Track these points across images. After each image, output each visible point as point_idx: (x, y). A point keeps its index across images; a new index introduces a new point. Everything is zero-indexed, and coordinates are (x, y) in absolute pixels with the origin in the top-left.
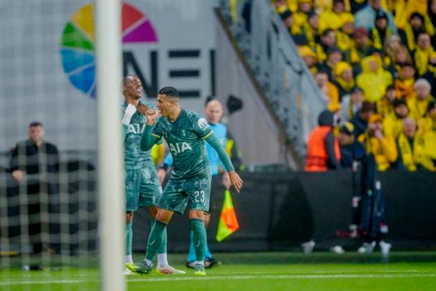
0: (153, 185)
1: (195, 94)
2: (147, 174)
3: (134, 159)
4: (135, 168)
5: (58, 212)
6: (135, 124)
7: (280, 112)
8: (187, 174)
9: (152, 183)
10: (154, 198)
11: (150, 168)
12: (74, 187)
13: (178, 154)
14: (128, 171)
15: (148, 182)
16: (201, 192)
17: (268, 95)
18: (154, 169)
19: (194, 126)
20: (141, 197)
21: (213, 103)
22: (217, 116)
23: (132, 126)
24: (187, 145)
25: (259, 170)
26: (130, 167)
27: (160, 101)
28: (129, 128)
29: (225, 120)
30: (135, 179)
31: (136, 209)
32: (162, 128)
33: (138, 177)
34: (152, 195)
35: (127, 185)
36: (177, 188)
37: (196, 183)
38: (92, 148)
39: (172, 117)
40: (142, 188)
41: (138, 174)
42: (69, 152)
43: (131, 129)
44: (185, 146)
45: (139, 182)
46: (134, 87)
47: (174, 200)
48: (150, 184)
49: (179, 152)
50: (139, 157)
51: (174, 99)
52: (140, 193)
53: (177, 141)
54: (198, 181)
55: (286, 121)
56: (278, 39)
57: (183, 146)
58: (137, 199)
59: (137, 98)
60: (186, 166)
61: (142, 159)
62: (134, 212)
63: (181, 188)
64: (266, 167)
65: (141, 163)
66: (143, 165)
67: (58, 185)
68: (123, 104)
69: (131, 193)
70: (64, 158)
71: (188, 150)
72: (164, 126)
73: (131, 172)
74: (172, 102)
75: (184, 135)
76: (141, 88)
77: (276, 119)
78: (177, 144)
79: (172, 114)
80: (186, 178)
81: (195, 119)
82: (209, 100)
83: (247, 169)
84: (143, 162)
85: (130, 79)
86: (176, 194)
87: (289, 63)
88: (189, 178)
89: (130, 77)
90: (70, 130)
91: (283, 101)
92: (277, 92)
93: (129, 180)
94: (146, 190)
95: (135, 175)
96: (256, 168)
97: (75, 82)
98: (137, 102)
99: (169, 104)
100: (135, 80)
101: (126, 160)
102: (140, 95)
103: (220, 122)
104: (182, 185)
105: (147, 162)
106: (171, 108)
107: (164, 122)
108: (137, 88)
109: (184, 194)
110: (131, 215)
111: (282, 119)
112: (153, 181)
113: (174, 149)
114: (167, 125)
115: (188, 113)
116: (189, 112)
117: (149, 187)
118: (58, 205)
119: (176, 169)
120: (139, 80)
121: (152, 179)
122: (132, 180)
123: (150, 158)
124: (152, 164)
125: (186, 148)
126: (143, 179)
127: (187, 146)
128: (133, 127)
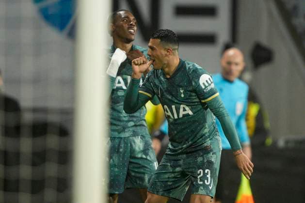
0: (146, 159)
1: (208, 39)
2: (138, 144)
3: (122, 124)
4: (123, 135)
5: (17, 190)
6: (125, 76)
8: (188, 147)
9: (144, 156)
10: (147, 178)
11: (143, 137)
12: (39, 158)
13: (175, 120)
14: (112, 139)
15: (139, 156)
16: (206, 171)
18: (148, 138)
19: (193, 83)
20: (128, 174)
21: (231, 52)
22: (237, 69)
23: (119, 78)
24: (187, 108)
25: (291, 145)
26: (116, 134)
27: (151, 48)
28: (117, 82)
29: (248, 76)
30: (121, 150)
31: (122, 190)
32: (155, 84)
33: (126, 147)
34: (144, 173)
35: (111, 157)
36: (174, 167)
37: (200, 159)
38: (66, 106)
39: (167, 70)
40: (130, 162)
41: (126, 143)
42: (35, 110)
43: (119, 82)
44: (184, 110)
45: (128, 155)
46: (126, 26)
47: (169, 183)
48: (142, 158)
49: (176, 117)
50: (129, 121)
51: (171, 46)
52: (128, 169)
53: (174, 103)
54: (202, 156)
57: (181, 110)
58: (123, 177)
59: (129, 41)
60: (186, 137)
61: (132, 124)
62: (119, 194)
63: (180, 166)
65: (131, 129)
66: (134, 131)
67: (18, 154)
68: (110, 48)
69: (116, 170)
70: (28, 118)
71: (188, 115)
72: (157, 82)
73: (117, 141)
74: (168, 50)
75: (183, 96)
76: (135, 28)
78: (173, 107)
79: (168, 65)
80: (187, 153)
81: (197, 74)
82: (227, 47)
83: (275, 143)
84: (134, 128)
85: (120, 16)
86: (173, 175)
88: (190, 152)
89: (122, 12)
90: (37, 80)
93: (113, 151)
94: (136, 166)
95: (122, 145)
96: (287, 142)
97: (47, 16)
98: (129, 46)
99: (164, 52)
100: (127, 17)
101: (111, 124)
102: (133, 37)
103: (240, 78)
104: (181, 162)
105: (138, 128)
106: (167, 58)
107: (158, 77)
108: (129, 28)
109: (183, 174)
110: (114, 199)
112: (147, 154)
113: (169, 114)
114: (160, 81)
115: (187, 66)
116: (190, 65)
117: (140, 162)
118: (18, 181)
119: (172, 140)
120: (132, 18)
121: (145, 151)
122: (118, 152)
123: (144, 123)
124: (146, 131)
125: (185, 113)
126: (132, 151)
127: (186, 110)
128: (121, 81)
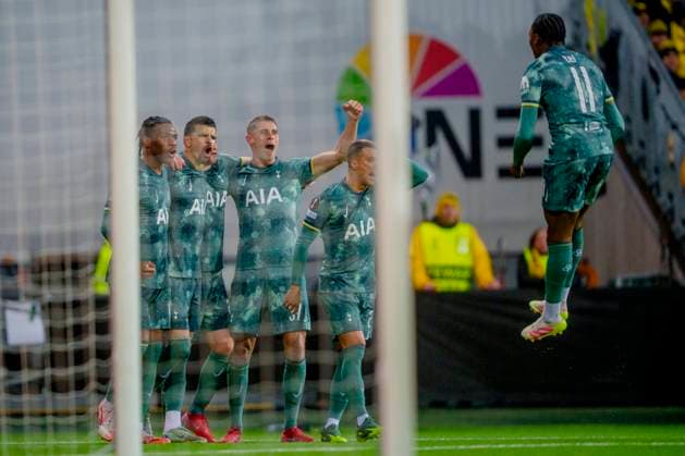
7: (663, 199)
17: (644, 174)
55: (671, 212)
56: (658, 91)
64: (640, 281)
77: (656, 210)
87: (674, 127)
91: (666, 183)
92: (657, 171)
111: (665, 209)
